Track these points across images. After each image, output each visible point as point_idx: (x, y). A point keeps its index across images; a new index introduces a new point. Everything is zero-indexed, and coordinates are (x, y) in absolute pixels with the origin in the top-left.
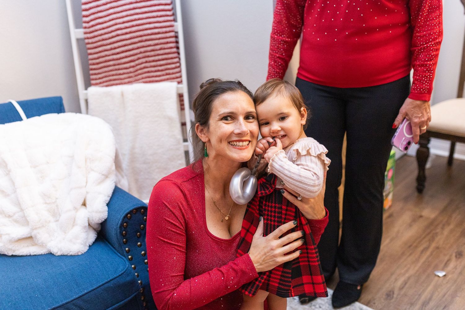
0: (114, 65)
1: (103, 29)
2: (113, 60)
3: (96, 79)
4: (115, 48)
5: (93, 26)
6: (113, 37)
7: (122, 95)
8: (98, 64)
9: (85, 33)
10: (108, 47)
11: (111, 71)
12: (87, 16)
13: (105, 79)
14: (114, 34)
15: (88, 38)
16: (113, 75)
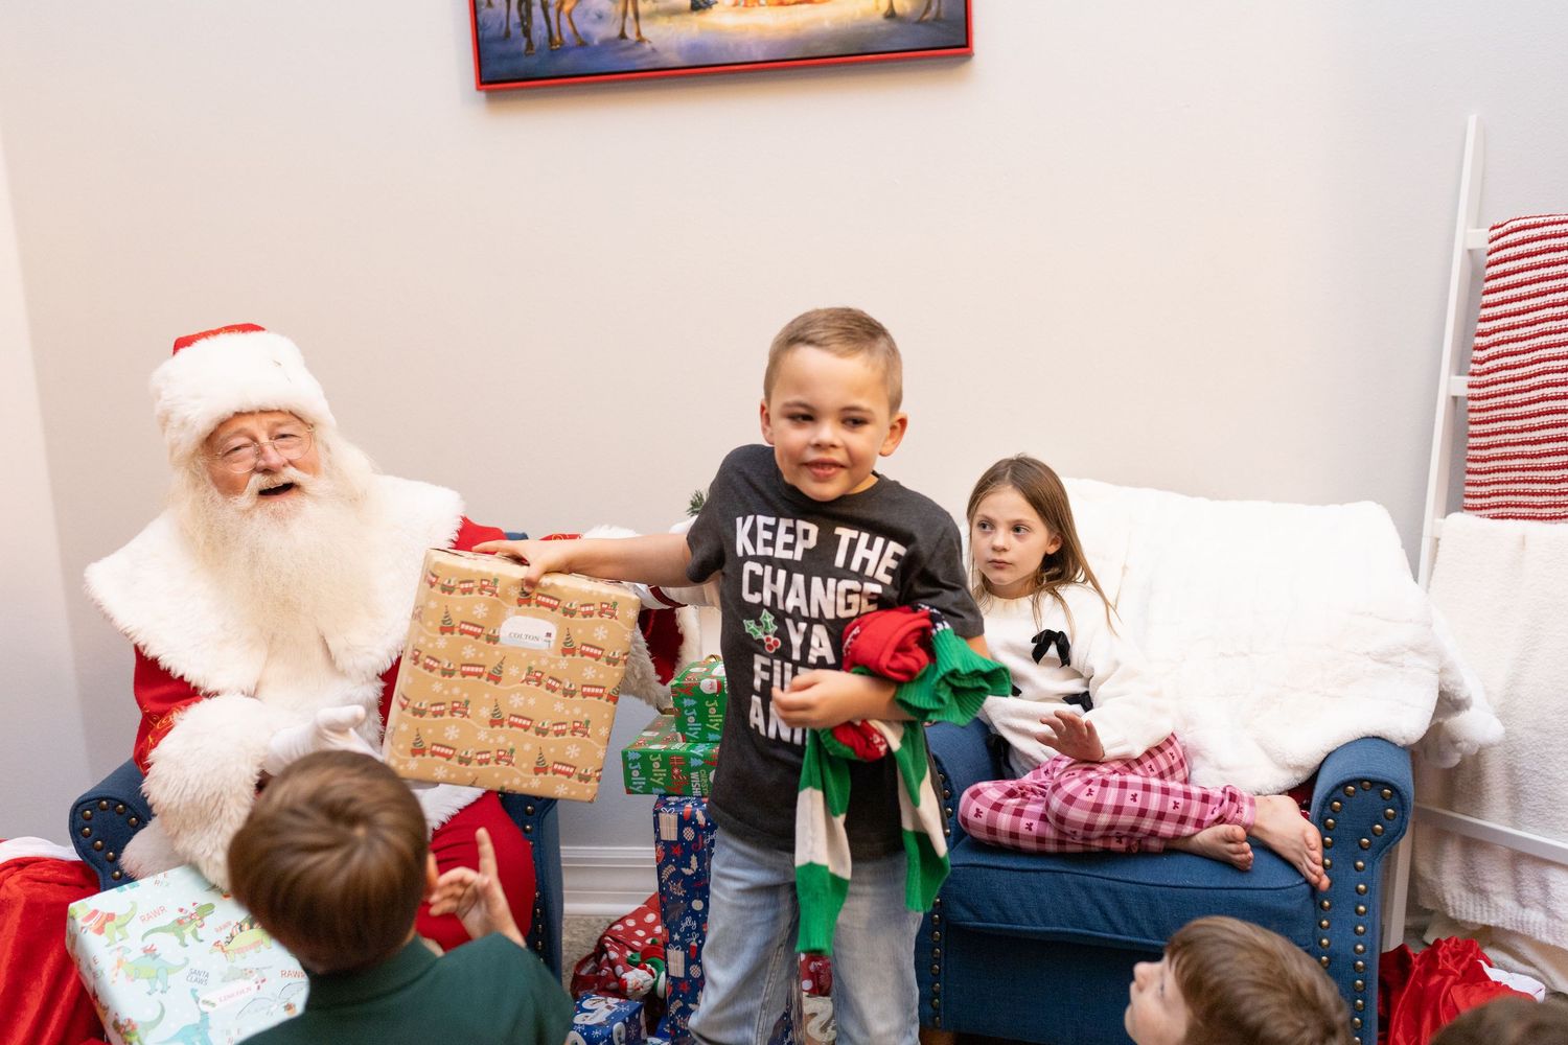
0: (1524, 470)
1: (1513, 380)
2: (1523, 456)
3: (1475, 497)
4: (1532, 429)
5: (1489, 372)
6: (1530, 402)
7: (1523, 541)
8: (1485, 460)
9: (1471, 386)
10: (1517, 424)
11: (1514, 482)
12: (1482, 348)
13: (1494, 500)
14: (1535, 394)
15: (1473, 399)
16: (1515, 494)
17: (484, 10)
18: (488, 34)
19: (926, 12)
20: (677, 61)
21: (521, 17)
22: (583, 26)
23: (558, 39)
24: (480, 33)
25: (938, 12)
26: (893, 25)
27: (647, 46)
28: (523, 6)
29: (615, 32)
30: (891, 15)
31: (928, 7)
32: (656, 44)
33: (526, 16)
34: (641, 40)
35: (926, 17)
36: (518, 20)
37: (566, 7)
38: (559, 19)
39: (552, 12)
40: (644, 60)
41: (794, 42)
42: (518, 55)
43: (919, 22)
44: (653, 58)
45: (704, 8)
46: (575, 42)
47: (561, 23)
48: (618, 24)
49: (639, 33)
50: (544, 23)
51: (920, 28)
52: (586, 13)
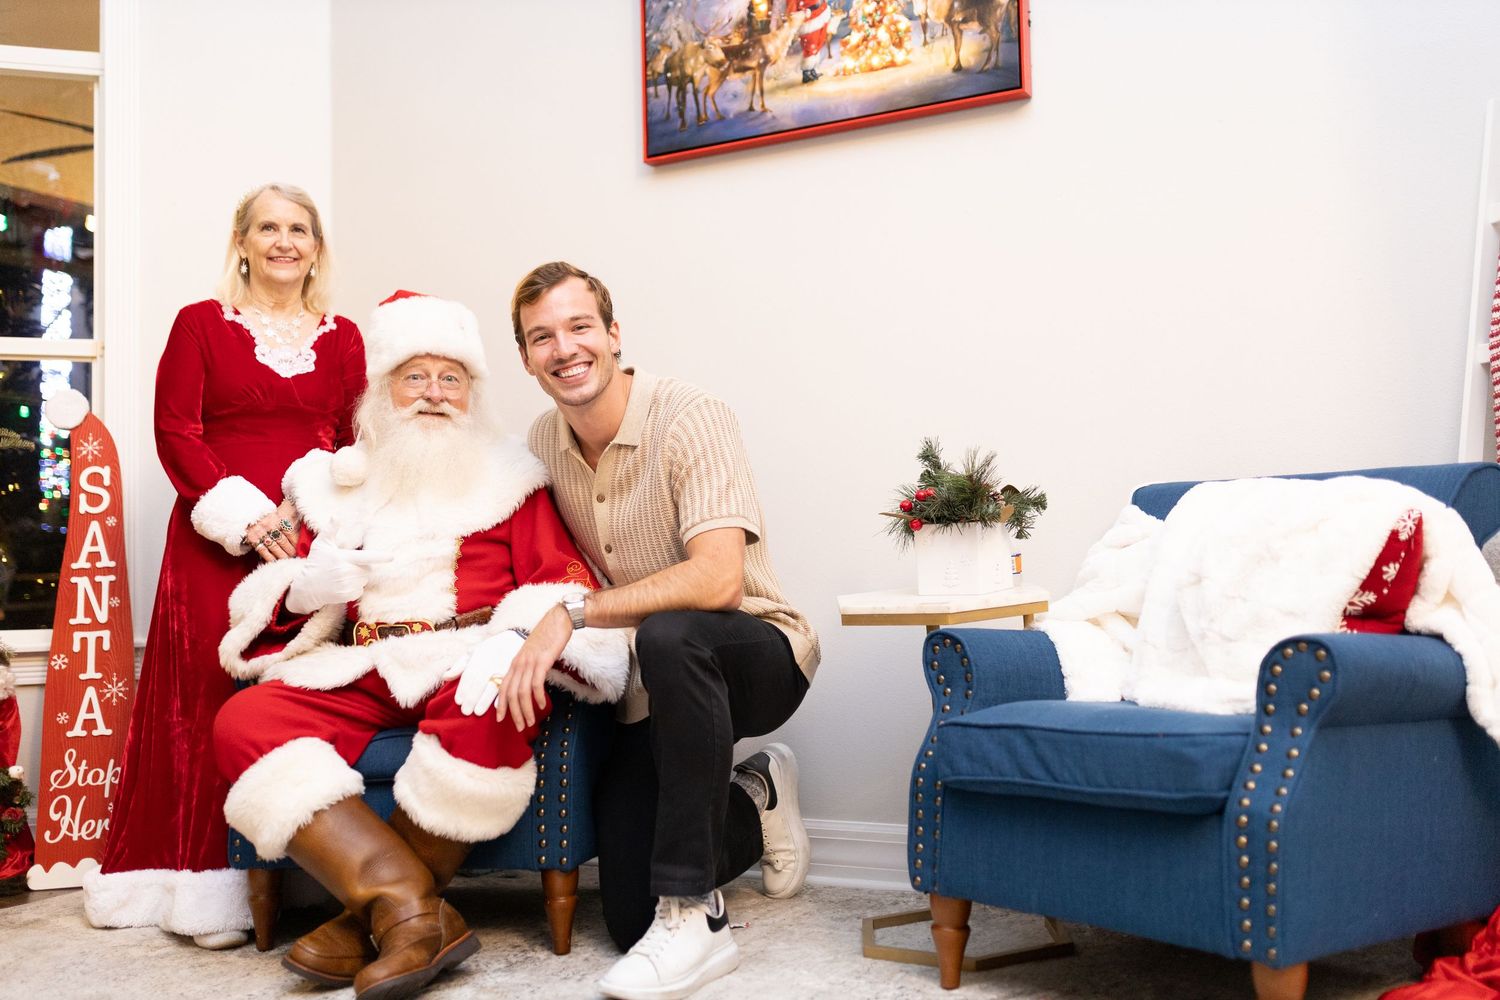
17: (652, 101)
18: (654, 118)
19: (986, 64)
20: (790, 123)
21: (679, 103)
22: (723, 104)
23: (703, 116)
24: (649, 118)
25: (997, 60)
26: (960, 77)
27: (769, 115)
28: (680, 95)
29: (746, 107)
30: (958, 69)
31: (989, 59)
32: (776, 112)
33: (682, 102)
34: (764, 111)
35: (987, 67)
36: (676, 105)
37: (711, 92)
38: (705, 102)
39: (701, 97)
40: (766, 126)
41: (881, 99)
42: (674, 133)
43: (981, 72)
44: (772, 124)
45: (813, 80)
46: (717, 118)
47: (707, 104)
48: (749, 97)
49: (763, 106)
50: (694, 105)
51: (981, 76)
52: (725, 95)
